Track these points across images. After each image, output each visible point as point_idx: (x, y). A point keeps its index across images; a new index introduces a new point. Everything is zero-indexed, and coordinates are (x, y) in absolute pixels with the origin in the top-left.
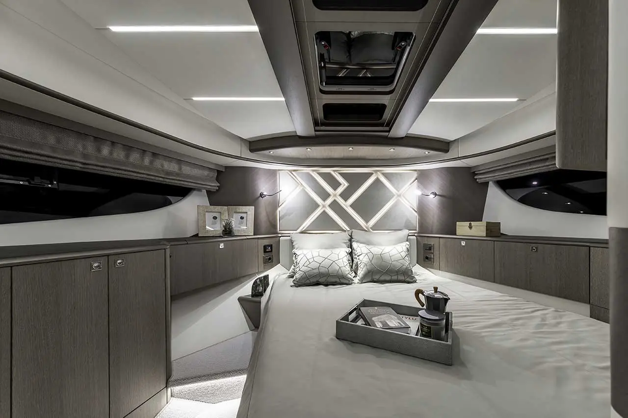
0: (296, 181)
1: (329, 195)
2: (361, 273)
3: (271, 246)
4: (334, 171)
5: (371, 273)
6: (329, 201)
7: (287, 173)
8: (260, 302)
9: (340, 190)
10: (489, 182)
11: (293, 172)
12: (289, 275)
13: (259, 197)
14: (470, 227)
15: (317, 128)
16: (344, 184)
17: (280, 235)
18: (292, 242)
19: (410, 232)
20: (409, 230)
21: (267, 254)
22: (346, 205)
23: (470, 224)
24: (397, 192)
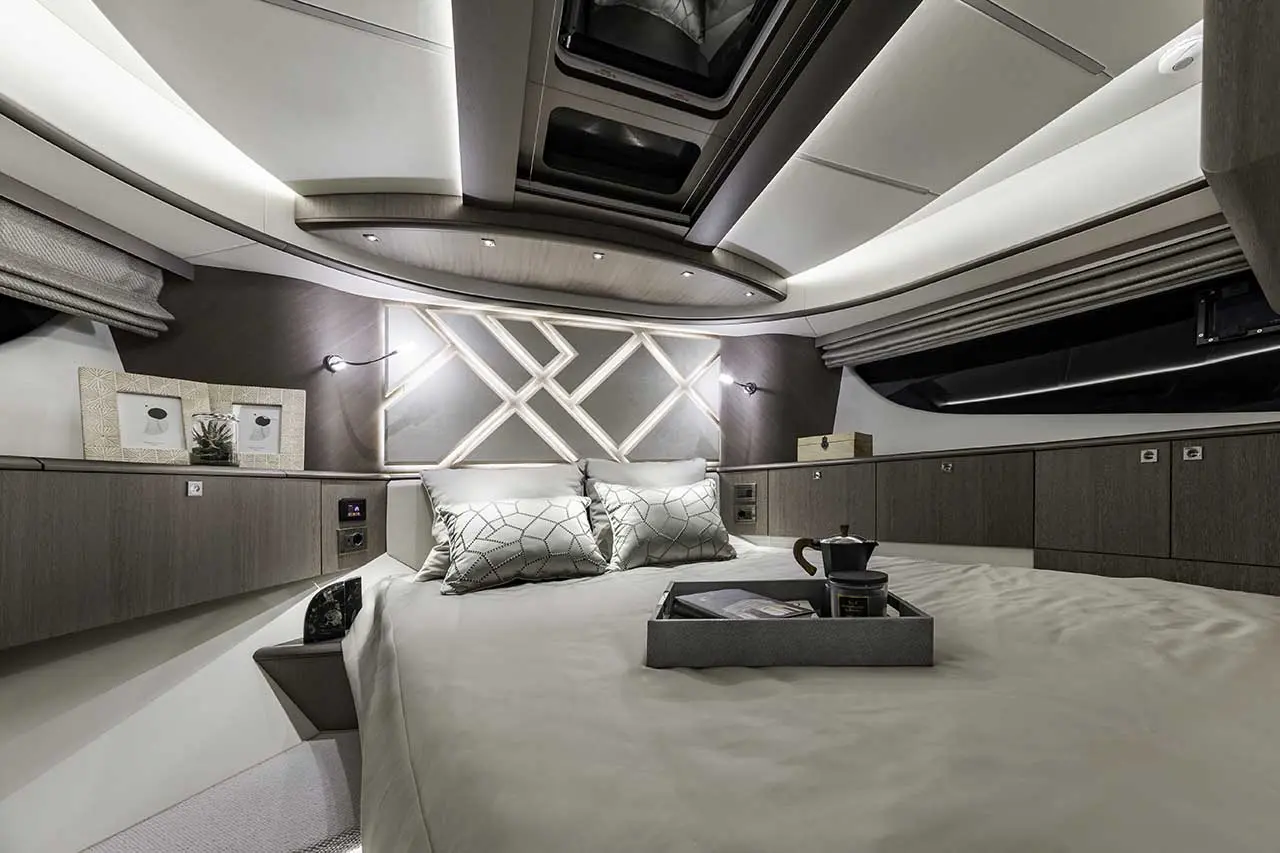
0: (439, 336)
1: (526, 377)
2: (621, 547)
3: (362, 504)
4: (542, 320)
5: (645, 547)
6: (530, 390)
7: (412, 310)
8: (341, 653)
9: (556, 366)
10: (842, 368)
11: (427, 311)
12: (425, 575)
13: (321, 368)
14: (825, 445)
15: (525, 184)
16: (567, 353)
17: (387, 476)
18: (425, 491)
19: (709, 463)
20: (708, 460)
21: (351, 526)
22: (570, 403)
23: (825, 440)
24: (680, 377)
